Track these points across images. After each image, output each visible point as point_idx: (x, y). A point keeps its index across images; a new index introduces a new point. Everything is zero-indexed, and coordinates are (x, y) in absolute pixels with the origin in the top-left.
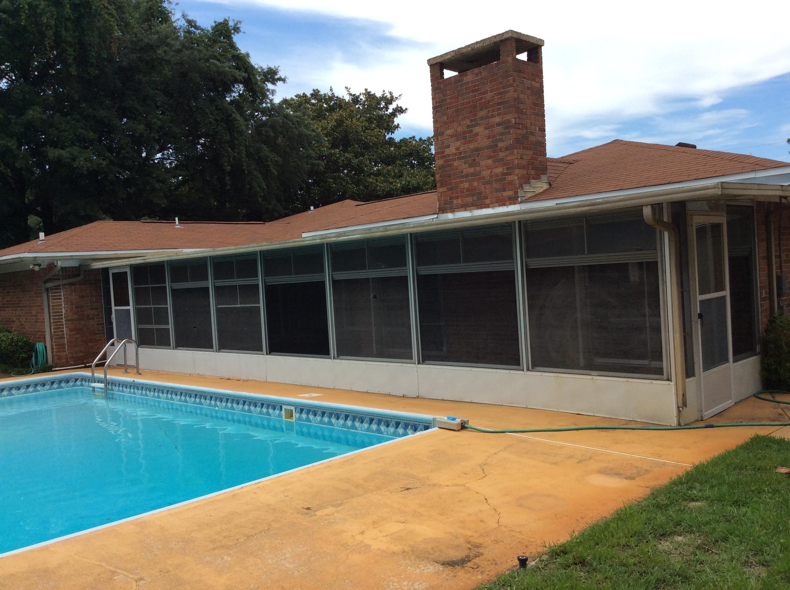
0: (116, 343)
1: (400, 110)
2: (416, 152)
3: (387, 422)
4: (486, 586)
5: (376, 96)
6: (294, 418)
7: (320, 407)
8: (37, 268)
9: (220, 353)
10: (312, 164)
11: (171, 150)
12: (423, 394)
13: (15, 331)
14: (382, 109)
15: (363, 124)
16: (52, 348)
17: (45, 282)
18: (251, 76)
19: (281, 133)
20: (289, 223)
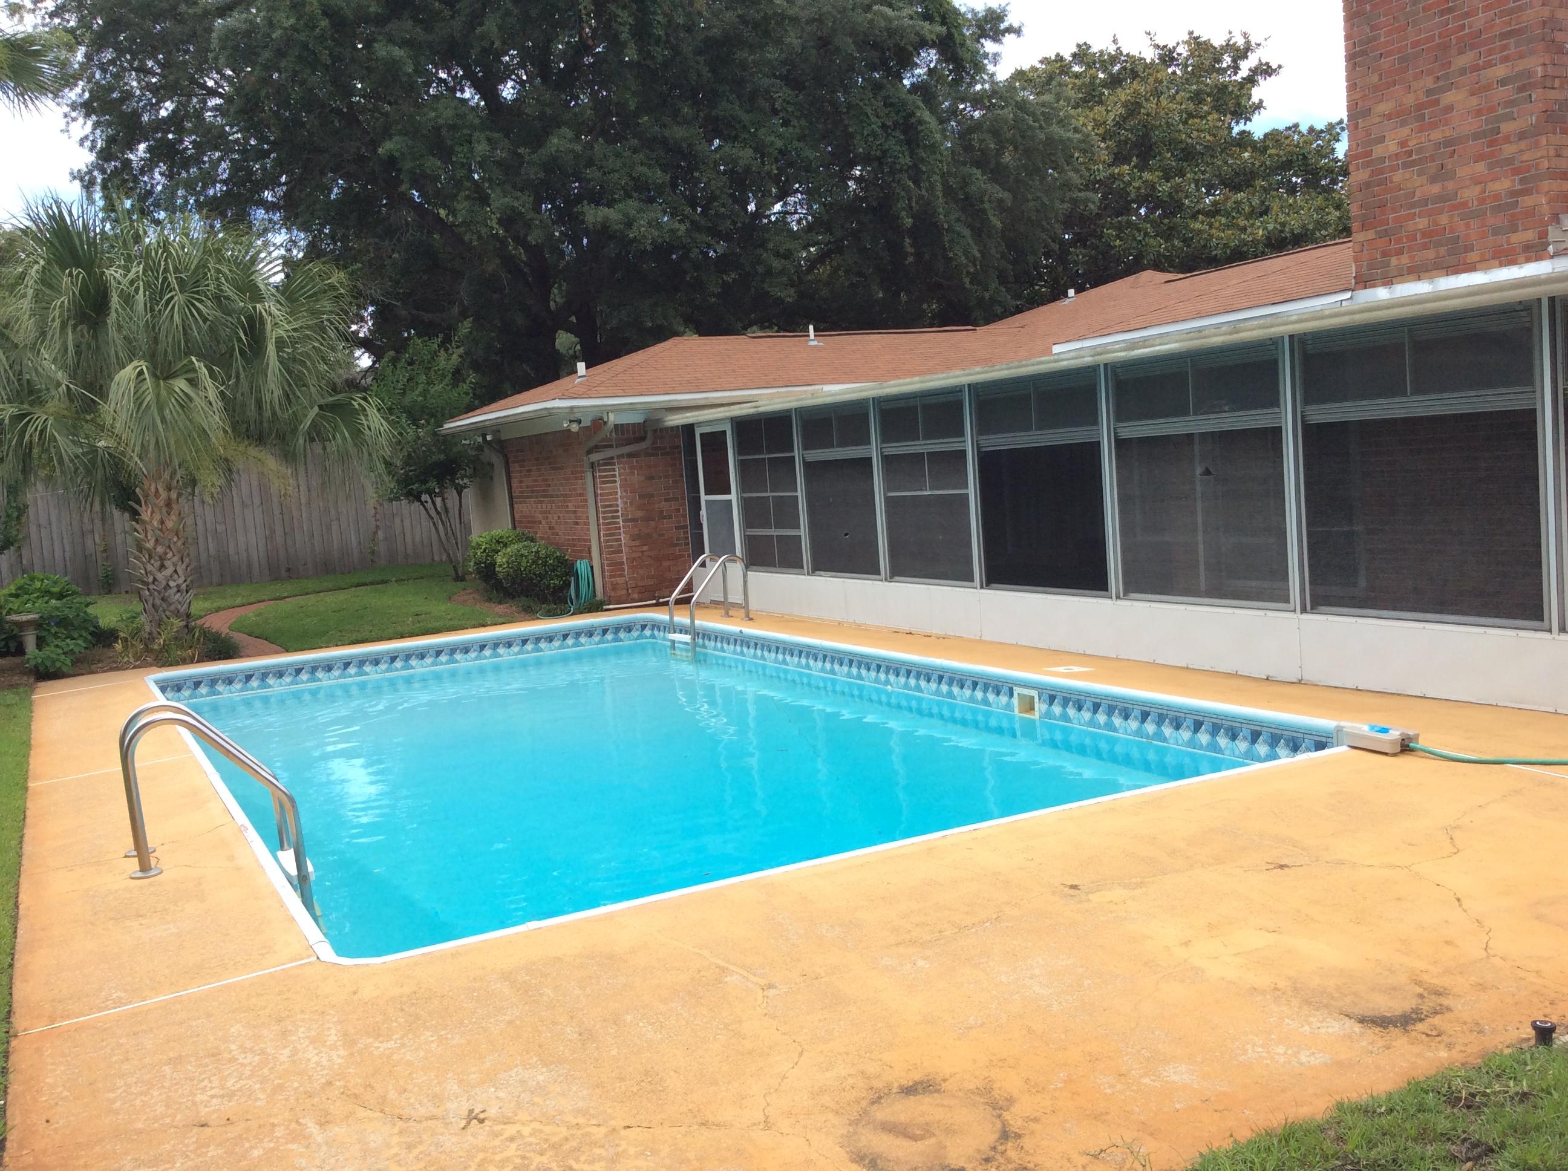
0: (708, 561)
1: (1266, 70)
2: (1300, 157)
3: (1232, 729)
4: (1459, 1074)
5: (1211, 46)
6: (1037, 714)
7: (1089, 694)
8: (575, 427)
9: (893, 584)
10: (1074, 202)
11: (799, 196)
12: (1308, 676)
13: (542, 538)
14: (1225, 70)
15: (1183, 107)
16: (603, 571)
17: (589, 452)
18: (953, 30)
19: (1012, 142)
20: (1023, 327)
